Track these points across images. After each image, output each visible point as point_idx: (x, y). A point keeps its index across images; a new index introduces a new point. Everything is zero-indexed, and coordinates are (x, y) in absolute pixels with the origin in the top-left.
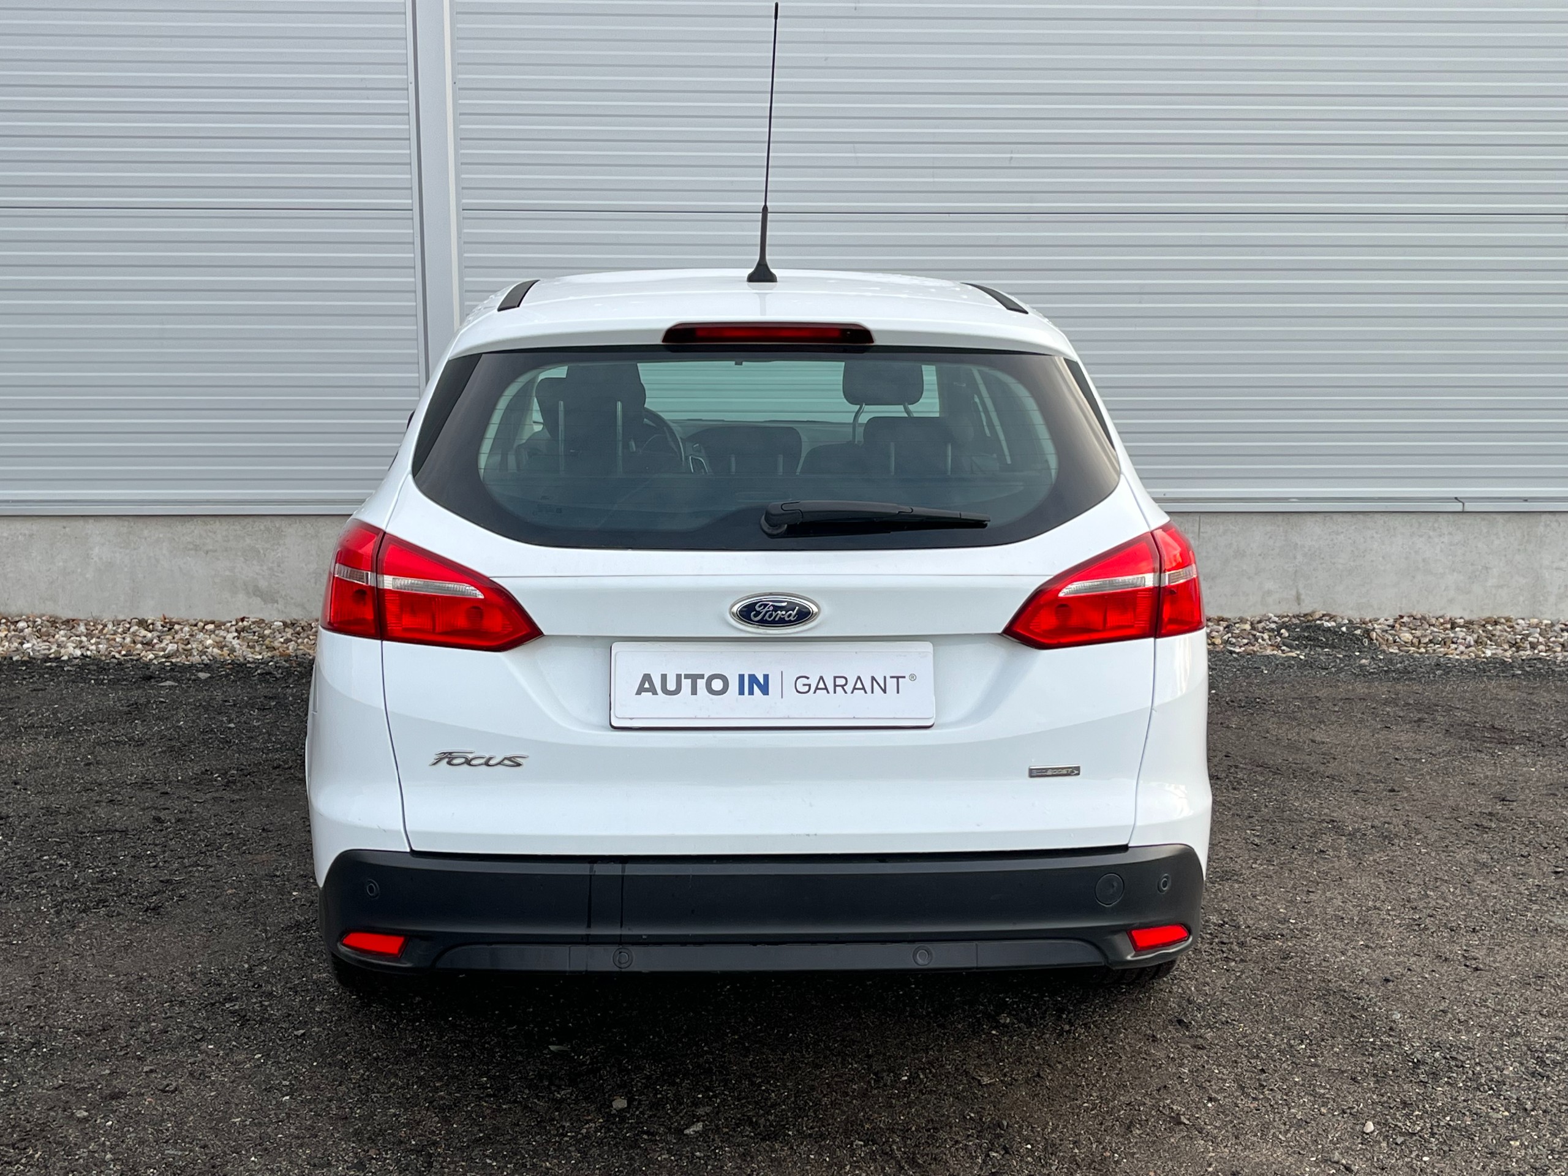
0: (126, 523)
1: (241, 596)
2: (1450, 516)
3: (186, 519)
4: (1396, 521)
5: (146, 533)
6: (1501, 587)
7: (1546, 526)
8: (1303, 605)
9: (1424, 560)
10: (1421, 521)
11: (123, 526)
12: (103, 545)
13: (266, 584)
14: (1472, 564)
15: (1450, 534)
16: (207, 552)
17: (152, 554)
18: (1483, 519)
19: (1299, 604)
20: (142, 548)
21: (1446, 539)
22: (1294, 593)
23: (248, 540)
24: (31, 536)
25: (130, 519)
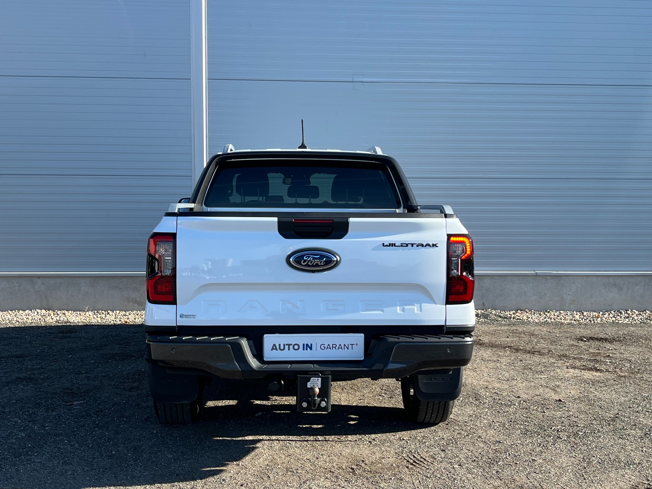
0: (93, 279)
1: (131, 303)
2: (533, 277)
5: (100, 282)
6: (550, 300)
7: (564, 280)
8: (485, 306)
9: (524, 292)
10: (523, 278)
12: (85, 286)
13: (139, 299)
14: (540, 293)
15: (533, 283)
16: (120, 289)
17: (101, 289)
18: (543, 278)
19: (484, 306)
20: (98, 287)
21: (531, 284)
22: (482, 302)
23: (134, 285)
24: (61, 283)
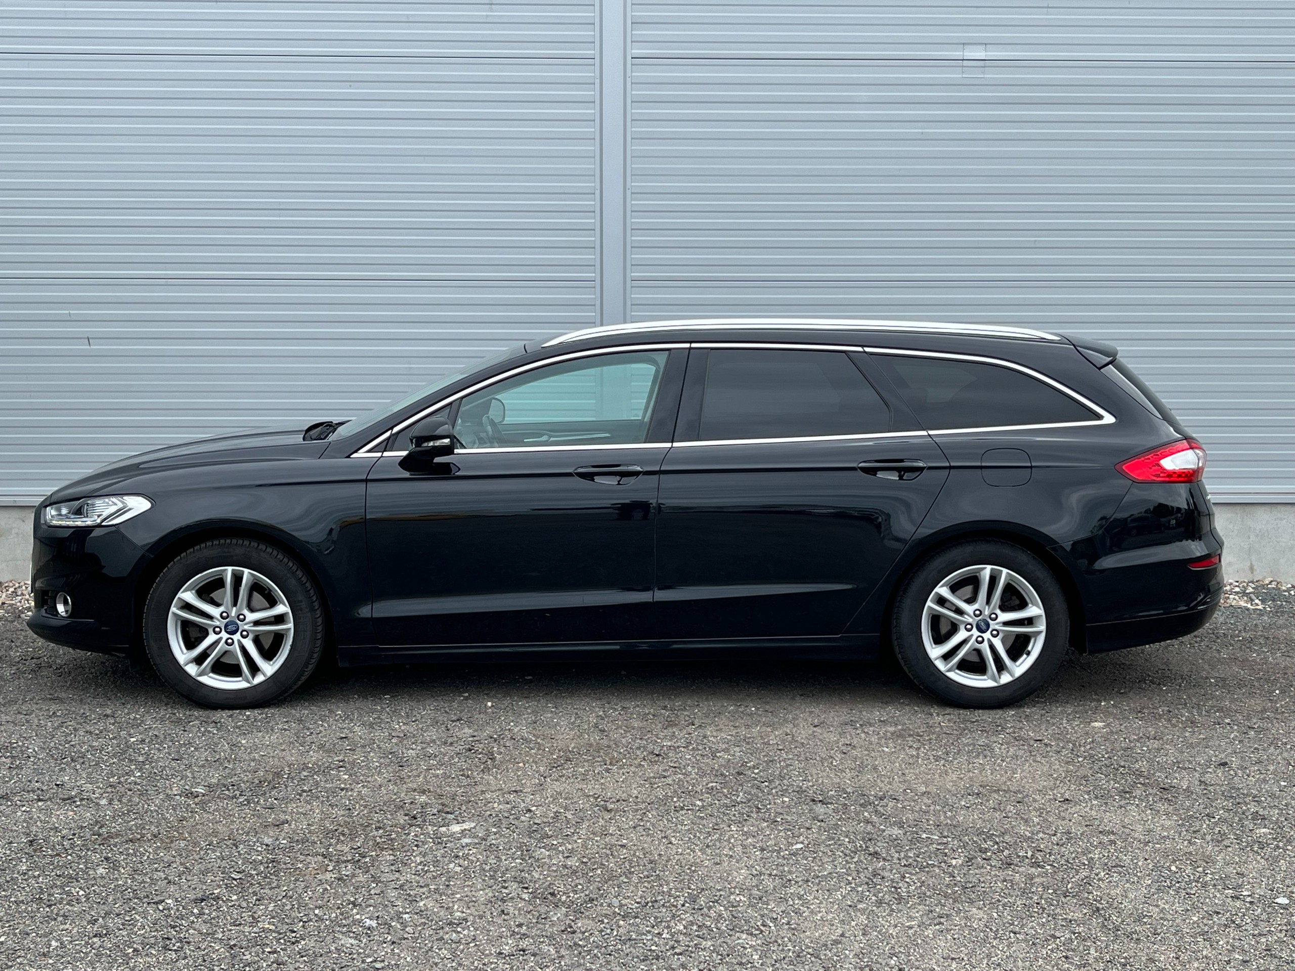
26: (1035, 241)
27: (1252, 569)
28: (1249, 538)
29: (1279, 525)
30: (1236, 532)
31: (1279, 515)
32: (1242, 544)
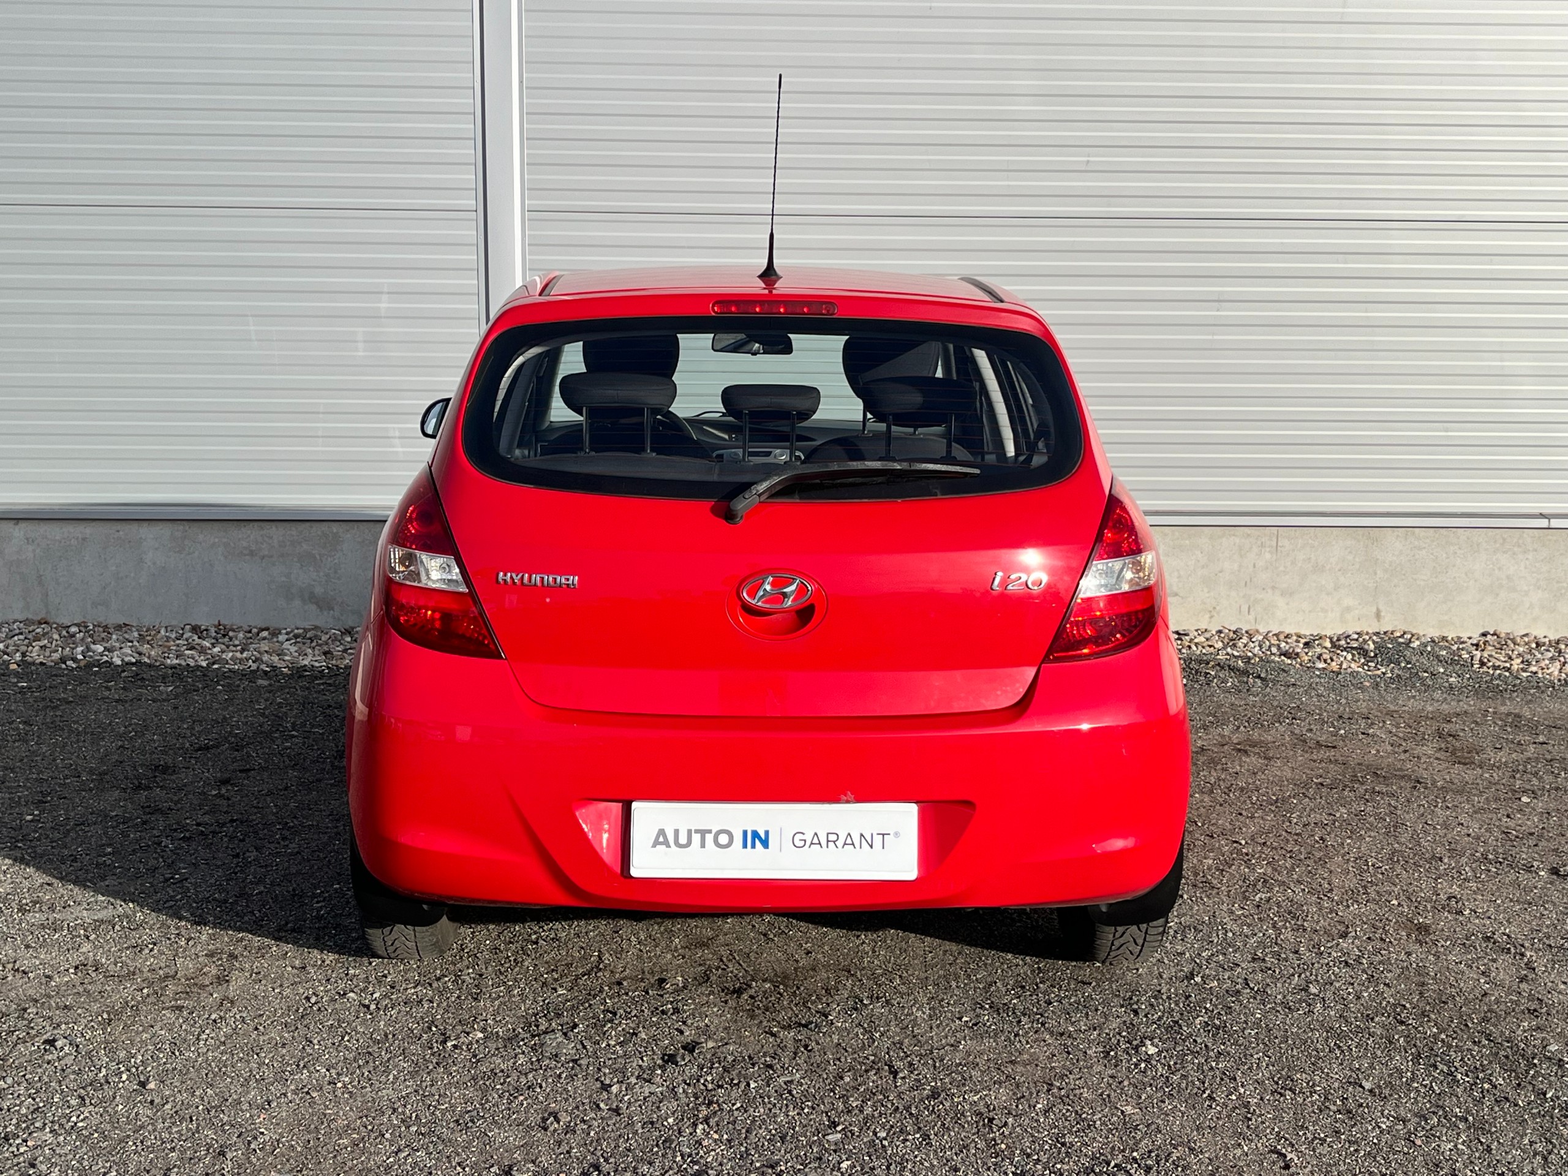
0: (181, 528)
1: (297, 603)
2: (1535, 532)
3: (243, 524)
4: (1479, 536)
5: (201, 537)
8: (1382, 621)
9: (1508, 577)
10: (1505, 536)
11: (178, 530)
12: (157, 549)
13: (323, 590)
14: (1558, 582)
15: (1536, 551)
17: (206, 560)
19: (1379, 622)
20: (197, 553)
21: (1531, 556)
22: (1374, 610)
23: (305, 546)
25: (184, 523)
26: (1088, 161)
27: (1378, 615)
28: (1376, 574)
29: (1417, 557)
30: (1357, 566)
31: (1416, 543)
32: (1366, 582)
